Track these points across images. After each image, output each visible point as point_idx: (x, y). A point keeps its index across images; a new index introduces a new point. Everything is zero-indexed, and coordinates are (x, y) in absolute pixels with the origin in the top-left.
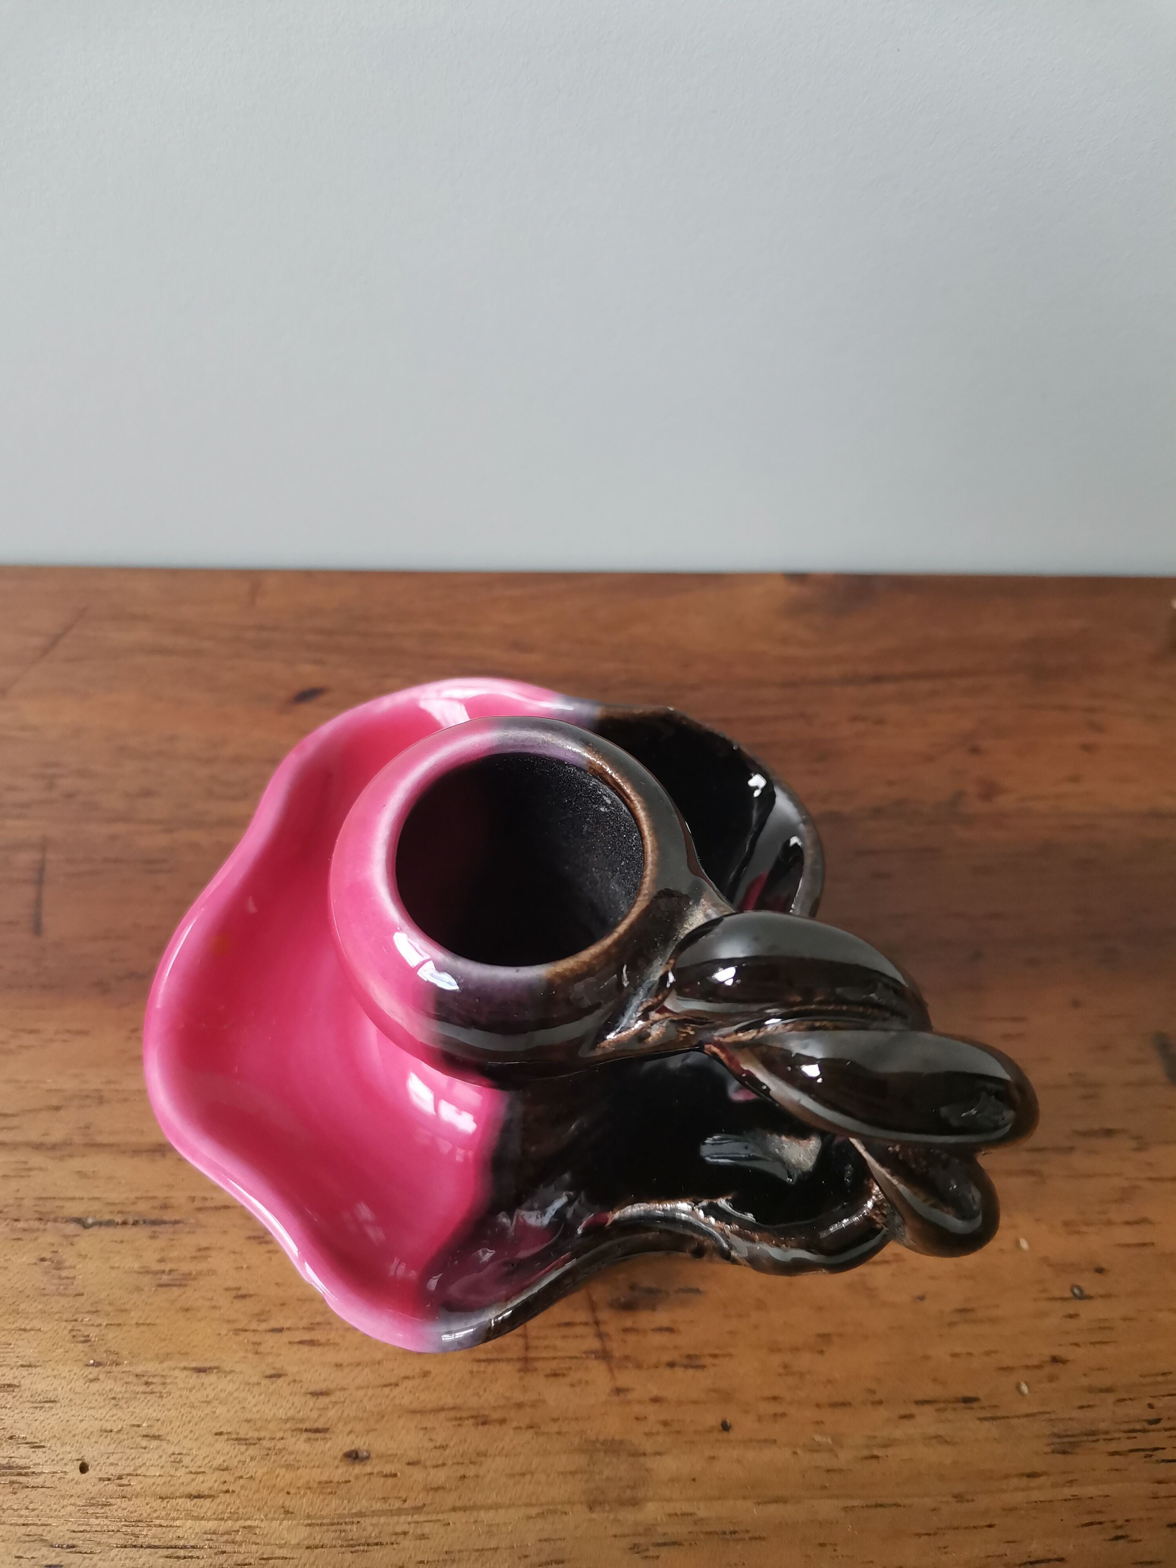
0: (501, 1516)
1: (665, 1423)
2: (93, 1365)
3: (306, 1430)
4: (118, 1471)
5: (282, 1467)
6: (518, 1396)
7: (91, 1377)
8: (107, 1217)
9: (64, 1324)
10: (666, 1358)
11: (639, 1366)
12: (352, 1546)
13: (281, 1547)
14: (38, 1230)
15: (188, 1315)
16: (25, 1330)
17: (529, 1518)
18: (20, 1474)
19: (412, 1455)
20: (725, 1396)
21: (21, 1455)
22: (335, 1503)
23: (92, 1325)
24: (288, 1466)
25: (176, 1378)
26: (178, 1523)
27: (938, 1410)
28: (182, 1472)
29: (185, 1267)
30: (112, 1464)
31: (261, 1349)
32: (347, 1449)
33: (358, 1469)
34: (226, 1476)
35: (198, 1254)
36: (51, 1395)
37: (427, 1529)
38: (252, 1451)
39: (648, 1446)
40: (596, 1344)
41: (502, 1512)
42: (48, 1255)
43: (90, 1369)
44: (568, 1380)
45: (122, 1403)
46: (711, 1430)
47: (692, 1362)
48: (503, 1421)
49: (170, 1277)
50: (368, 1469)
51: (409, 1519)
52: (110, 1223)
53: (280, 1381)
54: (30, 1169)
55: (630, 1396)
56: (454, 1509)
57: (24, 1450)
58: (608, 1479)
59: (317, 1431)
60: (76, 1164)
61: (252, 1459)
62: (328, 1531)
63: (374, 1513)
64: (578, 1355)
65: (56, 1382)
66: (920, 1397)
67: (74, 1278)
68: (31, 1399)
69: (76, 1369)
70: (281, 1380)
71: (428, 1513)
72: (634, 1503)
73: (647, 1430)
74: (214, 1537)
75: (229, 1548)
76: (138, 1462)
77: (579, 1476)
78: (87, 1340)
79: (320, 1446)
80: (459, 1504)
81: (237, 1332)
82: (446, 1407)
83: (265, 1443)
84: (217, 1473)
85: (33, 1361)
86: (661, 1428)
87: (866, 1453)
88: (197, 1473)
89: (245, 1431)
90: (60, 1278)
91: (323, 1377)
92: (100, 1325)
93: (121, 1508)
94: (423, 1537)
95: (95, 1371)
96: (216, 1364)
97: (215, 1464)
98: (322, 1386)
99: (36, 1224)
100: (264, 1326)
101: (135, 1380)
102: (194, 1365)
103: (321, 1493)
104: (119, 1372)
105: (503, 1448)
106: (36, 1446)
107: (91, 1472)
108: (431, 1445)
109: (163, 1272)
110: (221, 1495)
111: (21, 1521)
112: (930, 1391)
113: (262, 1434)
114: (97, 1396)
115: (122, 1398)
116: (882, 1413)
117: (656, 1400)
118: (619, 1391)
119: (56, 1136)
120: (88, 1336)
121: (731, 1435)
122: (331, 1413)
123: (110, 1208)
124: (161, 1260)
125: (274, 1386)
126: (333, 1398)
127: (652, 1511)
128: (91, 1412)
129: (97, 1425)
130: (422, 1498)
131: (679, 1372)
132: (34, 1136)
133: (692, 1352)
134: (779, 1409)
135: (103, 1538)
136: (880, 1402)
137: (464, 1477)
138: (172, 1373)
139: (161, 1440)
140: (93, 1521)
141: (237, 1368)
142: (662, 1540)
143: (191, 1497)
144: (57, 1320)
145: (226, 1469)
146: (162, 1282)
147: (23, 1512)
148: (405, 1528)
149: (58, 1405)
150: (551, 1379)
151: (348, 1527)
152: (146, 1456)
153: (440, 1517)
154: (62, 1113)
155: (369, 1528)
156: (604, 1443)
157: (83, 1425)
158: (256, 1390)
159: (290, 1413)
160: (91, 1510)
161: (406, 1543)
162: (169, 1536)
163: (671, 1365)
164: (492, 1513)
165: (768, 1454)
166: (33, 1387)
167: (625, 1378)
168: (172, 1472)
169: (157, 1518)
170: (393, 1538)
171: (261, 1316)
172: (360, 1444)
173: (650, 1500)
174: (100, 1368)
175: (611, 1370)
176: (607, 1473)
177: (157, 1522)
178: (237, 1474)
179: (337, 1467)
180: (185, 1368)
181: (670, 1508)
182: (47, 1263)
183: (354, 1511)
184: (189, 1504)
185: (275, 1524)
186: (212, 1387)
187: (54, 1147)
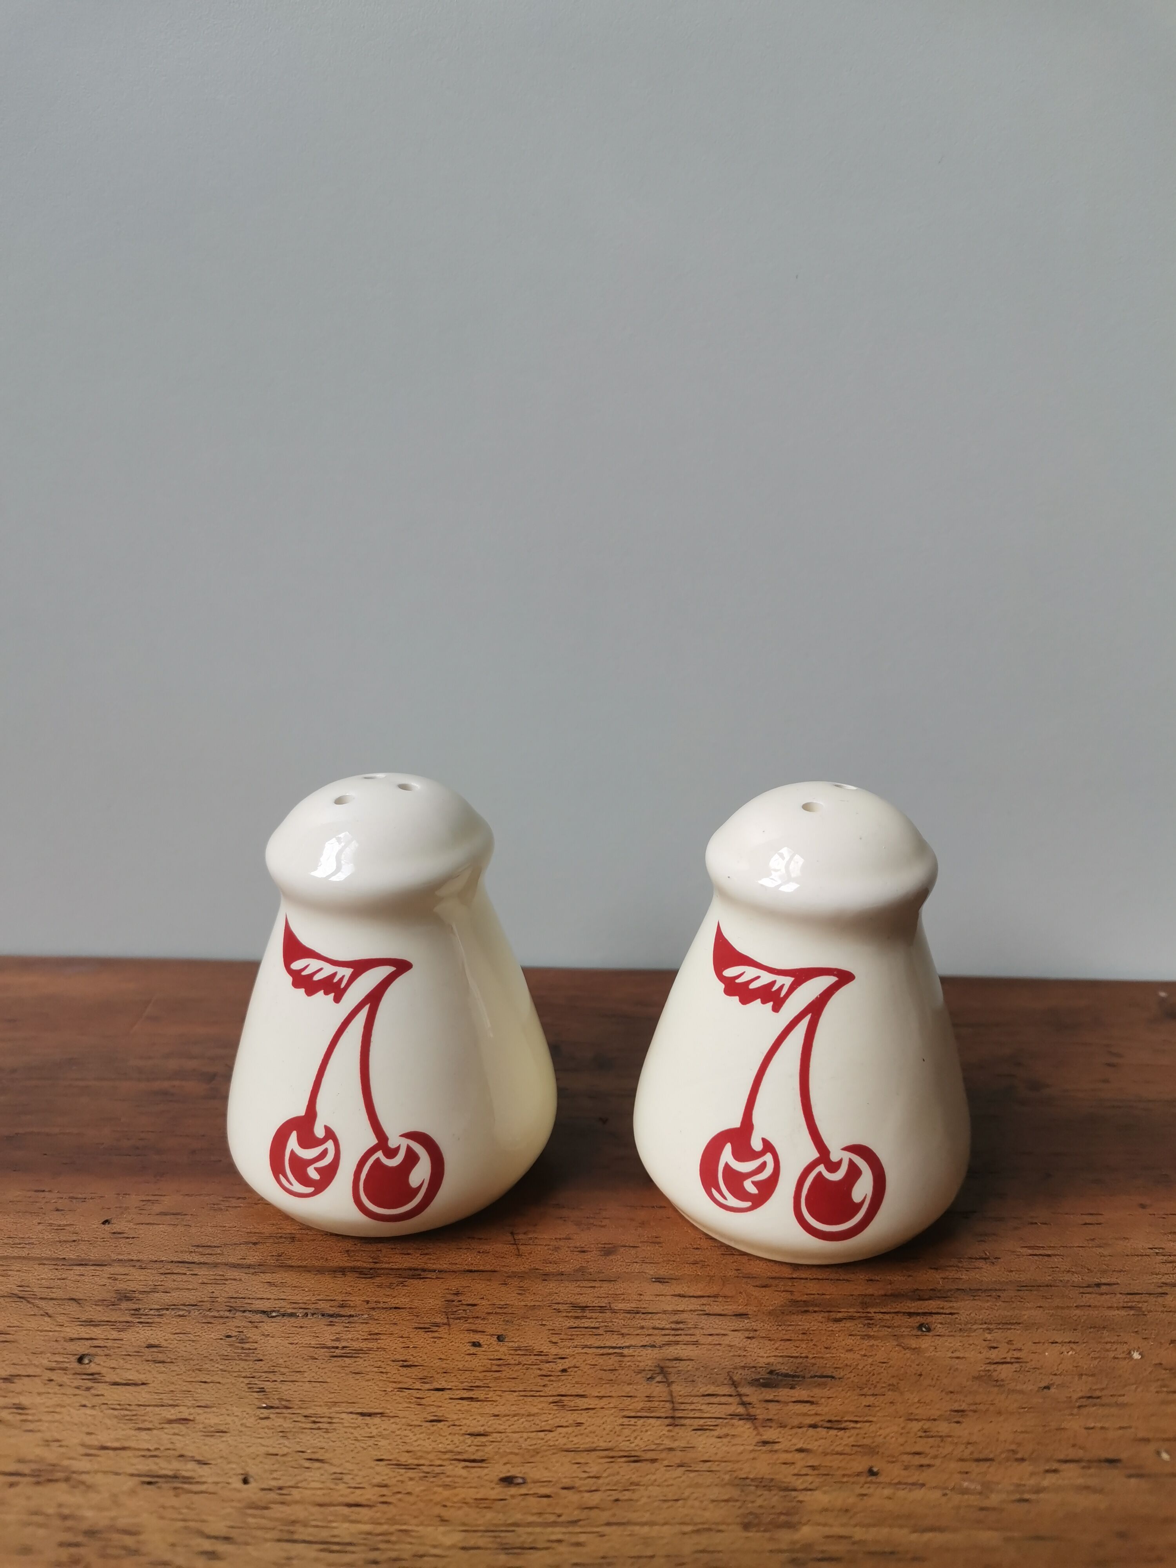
0: (655, 1531)
1: (813, 1467)
2: (265, 1408)
3: (465, 1460)
4: (280, 1483)
5: (439, 1486)
6: (668, 1443)
7: (262, 1416)
8: (290, 1311)
9: (242, 1379)
10: (809, 1421)
11: (783, 1426)
12: (506, 1549)
13: (435, 1547)
14: (227, 1317)
15: (358, 1376)
16: (205, 1382)
17: (684, 1534)
18: (185, 1483)
19: (567, 1482)
20: (872, 1451)
21: (188, 1469)
22: (489, 1515)
23: (268, 1381)
24: (446, 1486)
25: (342, 1419)
26: (334, 1525)
27: (1084, 1468)
28: (341, 1486)
29: (356, 1345)
30: (274, 1479)
31: (423, 1401)
32: (502, 1475)
33: (513, 1490)
34: (384, 1491)
35: (369, 1337)
36: (222, 1428)
37: (582, 1538)
38: (411, 1474)
39: (799, 1483)
40: (741, 1410)
41: (656, 1528)
42: (234, 1334)
43: (262, 1411)
44: (716, 1433)
45: (289, 1435)
46: (859, 1474)
47: (833, 1424)
48: (653, 1461)
49: (342, 1351)
50: (523, 1490)
51: (564, 1530)
52: (292, 1315)
53: (440, 1425)
54: (227, 1280)
55: (776, 1447)
56: (608, 1524)
57: (191, 1465)
58: (760, 1507)
59: (474, 1461)
60: (268, 1277)
61: (411, 1479)
62: (481, 1536)
63: (530, 1524)
64: (724, 1417)
65: (229, 1419)
66: (1062, 1457)
67: (256, 1349)
68: (204, 1430)
69: (248, 1410)
70: (442, 1423)
71: (581, 1526)
72: (790, 1526)
73: (796, 1471)
74: (369, 1537)
75: (382, 1546)
76: (299, 1478)
77: (731, 1504)
78: (262, 1390)
79: (477, 1472)
80: (613, 1520)
81: (401, 1389)
82: (598, 1448)
83: (425, 1469)
84: (376, 1488)
85: (208, 1403)
86: (810, 1471)
87: (1018, 1496)
88: (356, 1488)
89: (405, 1458)
90: (243, 1348)
91: (481, 1423)
92: (276, 1381)
93: (279, 1511)
94: (578, 1544)
95: (266, 1413)
96: (380, 1411)
97: (375, 1481)
98: (481, 1429)
99: (227, 1314)
100: (427, 1386)
101: (303, 1419)
102: (360, 1411)
103: (477, 1507)
104: (289, 1413)
105: (655, 1480)
106: (202, 1463)
107: (253, 1485)
108: (585, 1475)
109: (337, 1348)
110: (378, 1505)
111: (181, 1517)
112: (1072, 1453)
113: (422, 1462)
114: (266, 1430)
115: (290, 1432)
116: (1027, 1467)
117: (800, 1450)
118: (765, 1443)
119: (251, 1260)
120: (263, 1388)
121: (881, 1479)
122: (487, 1449)
123: (294, 1305)
124: (337, 1340)
125: (435, 1428)
126: (490, 1438)
127: (806, 1533)
128: (260, 1440)
129: (263, 1450)
130: (577, 1514)
131: (822, 1432)
132: (232, 1260)
133: (834, 1419)
134: (925, 1461)
135: (259, 1533)
136: (1022, 1460)
137: (617, 1500)
138: (338, 1415)
139: (323, 1463)
140: (251, 1520)
141: (401, 1414)
142: (820, 1556)
143: (349, 1505)
144: (235, 1377)
145: (386, 1486)
146: (335, 1354)
147: (185, 1511)
148: (560, 1537)
149: (228, 1434)
150: (699, 1432)
151: (503, 1534)
152: (307, 1474)
153: (595, 1529)
154: (258, 1246)
155: (523, 1536)
156: (752, 1480)
157: (251, 1450)
158: (417, 1430)
159: (449, 1448)
160: (250, 1511)
161: (562, 1548)
162: (324, 1534)
163: (814, 1426)
164: (646, 1529)
165: (918, 1494)
166: (207, 1421)
167: (770, 1434)
168: (332, 1486)
169: (314, 1520)
170: (549, 1545)
171: (423, 1380)
172: (513, 1472)
173: (805, 1524)
174: (272, 1410)
175: (756, 1428)
176: (759, 1502)
177: (314, 1523)
178: (396, 1490)
179: (493, 1489)
180: (351, 1413)
181: (827, 1531)
182: (233, 1339)
183: (509, 1522)
184: (346, 1510)
185: (430, 1529)
186: (376, 1426)
187: (249, 1267)
